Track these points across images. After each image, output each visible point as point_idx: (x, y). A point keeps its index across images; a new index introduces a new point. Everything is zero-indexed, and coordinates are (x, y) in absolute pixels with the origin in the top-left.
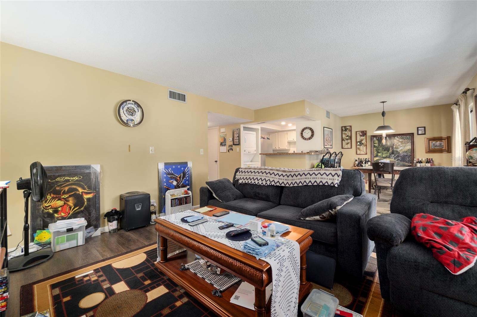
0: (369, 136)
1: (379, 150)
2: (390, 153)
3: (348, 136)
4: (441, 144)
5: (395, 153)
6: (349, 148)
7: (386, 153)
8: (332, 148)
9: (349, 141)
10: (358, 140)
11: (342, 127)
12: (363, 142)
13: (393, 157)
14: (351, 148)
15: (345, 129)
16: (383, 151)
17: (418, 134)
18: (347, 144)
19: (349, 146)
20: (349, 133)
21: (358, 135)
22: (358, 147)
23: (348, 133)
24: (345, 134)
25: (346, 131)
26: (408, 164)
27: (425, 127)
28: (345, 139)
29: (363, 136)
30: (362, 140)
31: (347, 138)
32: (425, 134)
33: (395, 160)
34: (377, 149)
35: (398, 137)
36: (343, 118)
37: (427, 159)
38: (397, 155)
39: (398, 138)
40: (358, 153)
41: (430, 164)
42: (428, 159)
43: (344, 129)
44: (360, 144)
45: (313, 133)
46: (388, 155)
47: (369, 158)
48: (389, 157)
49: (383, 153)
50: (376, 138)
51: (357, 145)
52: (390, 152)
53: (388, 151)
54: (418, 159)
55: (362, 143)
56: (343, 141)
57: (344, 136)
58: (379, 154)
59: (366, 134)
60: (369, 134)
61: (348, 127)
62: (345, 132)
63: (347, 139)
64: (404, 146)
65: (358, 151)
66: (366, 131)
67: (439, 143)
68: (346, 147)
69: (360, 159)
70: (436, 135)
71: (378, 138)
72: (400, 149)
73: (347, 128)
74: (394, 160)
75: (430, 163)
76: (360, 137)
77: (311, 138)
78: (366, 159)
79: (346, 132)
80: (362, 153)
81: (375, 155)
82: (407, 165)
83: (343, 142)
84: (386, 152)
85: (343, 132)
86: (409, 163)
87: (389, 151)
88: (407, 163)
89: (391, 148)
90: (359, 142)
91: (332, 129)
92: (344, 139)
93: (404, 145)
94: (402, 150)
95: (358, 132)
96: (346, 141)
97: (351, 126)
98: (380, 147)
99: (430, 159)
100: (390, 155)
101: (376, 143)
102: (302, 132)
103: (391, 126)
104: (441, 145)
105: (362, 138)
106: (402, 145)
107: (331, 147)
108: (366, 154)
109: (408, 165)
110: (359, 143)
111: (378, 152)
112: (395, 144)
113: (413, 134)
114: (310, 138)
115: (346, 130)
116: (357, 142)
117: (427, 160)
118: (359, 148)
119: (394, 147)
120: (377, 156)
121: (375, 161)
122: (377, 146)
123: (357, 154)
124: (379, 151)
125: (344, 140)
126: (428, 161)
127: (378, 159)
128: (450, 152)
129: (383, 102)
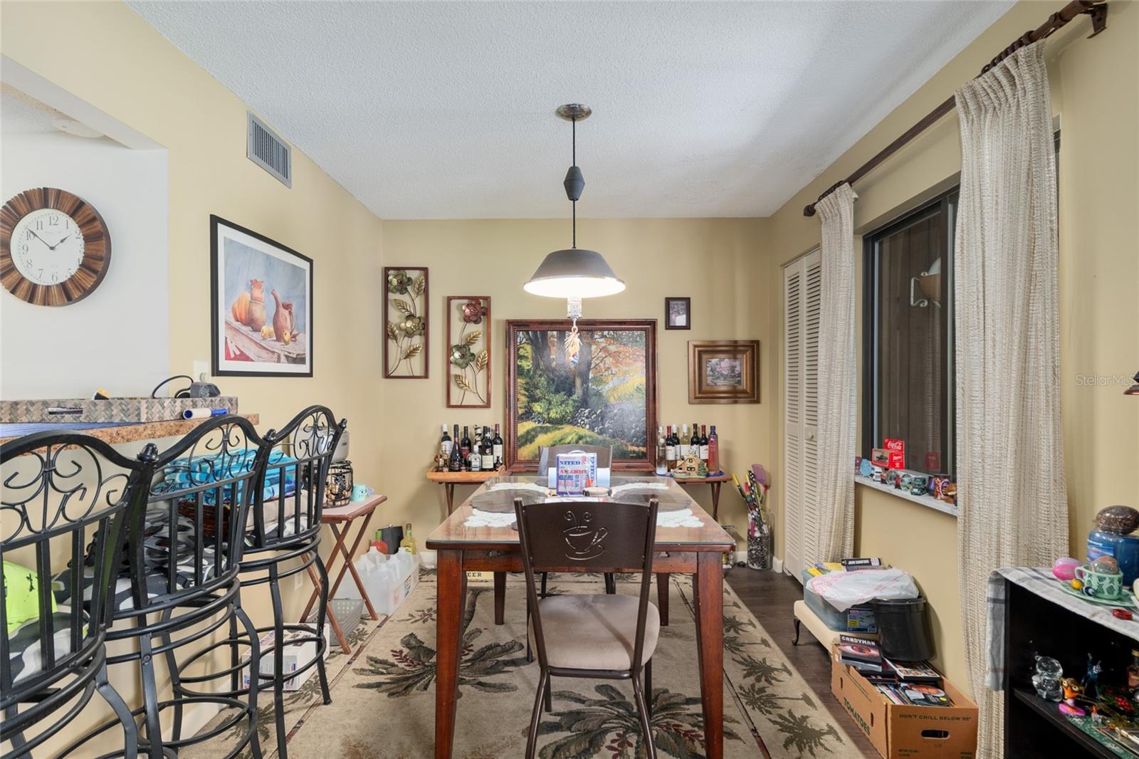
0: (498, 322)
1: (537, 388)
2: (573, 400)
3: (411, 317)
4: (733, 368)
5: (593, 400)
6: (415, 375)
7: (562, 402)
8: (310, 375)
9: (417, 341)
10: (455, 341)
11: (387, 269)
12: (477, 348)
13: (587, 418)
14: (426, 376)
15: (401, 283)
16: (549, 391)
17: (669, 326)
18: (409, 355)
19: (416, 364)
20: (419, 301)
21: (455, 315)
22: (455, 370)
23: (412, 300)
24: (401, 305)
25: (402, 293)
26: (636, 449)
27: (688, 300)
28: (400, 329)
29: (476, 322)
30: (470, 341)
31: (409, 324)
32: (687, 327)
33: (593, 431)
34: (527, 383)
35: (606, 333)
36: (391, 227)
37: (695, 426)
38: (598, 413)
39: (603, 336)
40: (453, 402)
41: (706, 447)
42: (699, 426)
43: (395, 282)
44: (463, 356)
45: (96, 248)
46: (569, 409)
47: (497, 426)
48: (573, 418)
49: (550, 404)
50: (527, 332)
51: (449, 363)
52: (575, 397)
53: (570, 393)
54: (669, 428)
55: (473, 355)
56: (390, 341)
57: (395, 316)
58: (537, 407)
59: (486, 312)
60: (500, 313)
61: (413, 275)
62: (397, 296)
63: (409, 334)
64: (626, 372)
65: (454, 388)
66: (487, 299)
67: (727, 365)
68: (403, 369)
69: (461, 430)
70: (720, 334)
71: (535, 332)
72: (611, 385)
73: (409, 279)
74: (590, 433)
75: (706, 444)
76: (462, 324)
77: (87, 292)
78: (486, 430)
79: (405, 298)
80: (471, 399)
81: (521, 411)
82: (631, 452)
83: (391, 343)
84: (561, 396)
85: (391, 296)
86: (638, 446)
87: (571, 396)
88: (632, 445)
89: (578, 382)
90: (459, 348)
91: (311, 261)
92: (393, 332)
93: (625, 368)
94: (614, 389)
95: (454, 303)
96: (405, 343)
97: (425, 270)
98: (540, 376)
99: (704, 427)
100: (577, 409)
101: (527, 358)
104: (733, 371)
105: (472, 328)
106: (616, 367)
107: (304, 369)
108: (488, 405)
109: (634, 452)
110: (457, 355)
111: (533, 399)
112: (593, 366)
113: (653, 323)
114: (70, 292)
115: (402, 288)
116: (449, 350)
117: (695, 433)
118: (457, 377)
119: (591, 376)
120: (528, 414)
121: (522, 436)
122: (529, 371)
123: (449, 406)
124: (538, 391)
125: (395, 338)
126: (700, 435)
127: (534, 429)
128: (758, 401)
129: (573, 113)
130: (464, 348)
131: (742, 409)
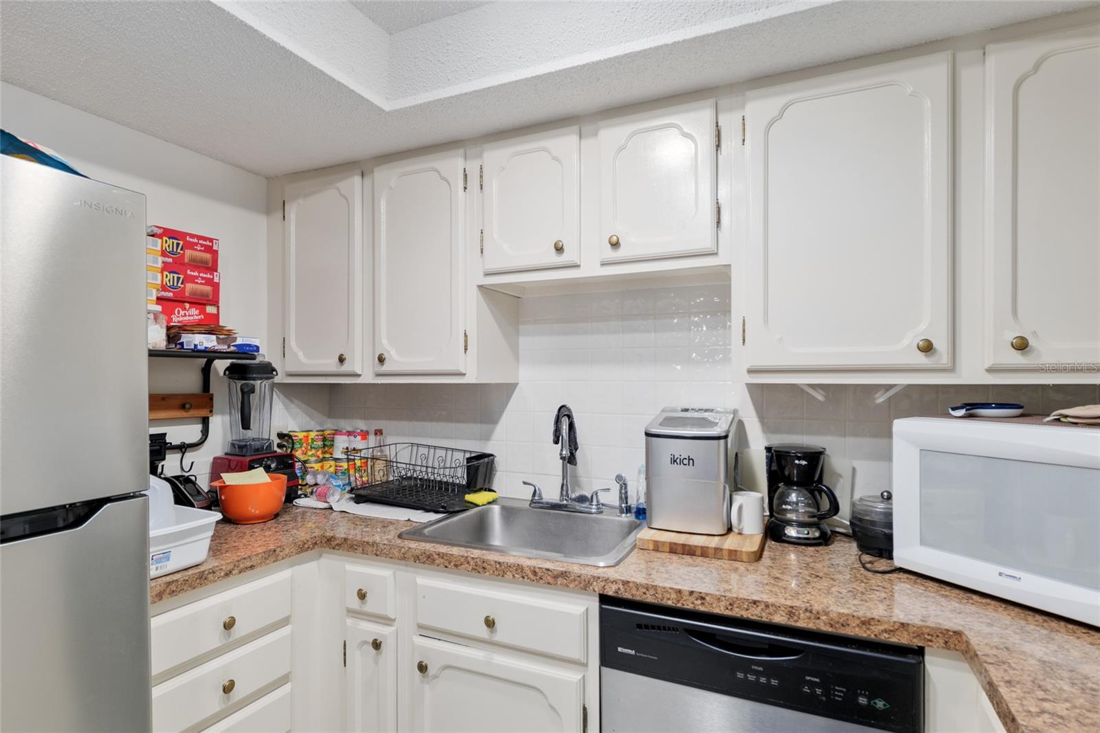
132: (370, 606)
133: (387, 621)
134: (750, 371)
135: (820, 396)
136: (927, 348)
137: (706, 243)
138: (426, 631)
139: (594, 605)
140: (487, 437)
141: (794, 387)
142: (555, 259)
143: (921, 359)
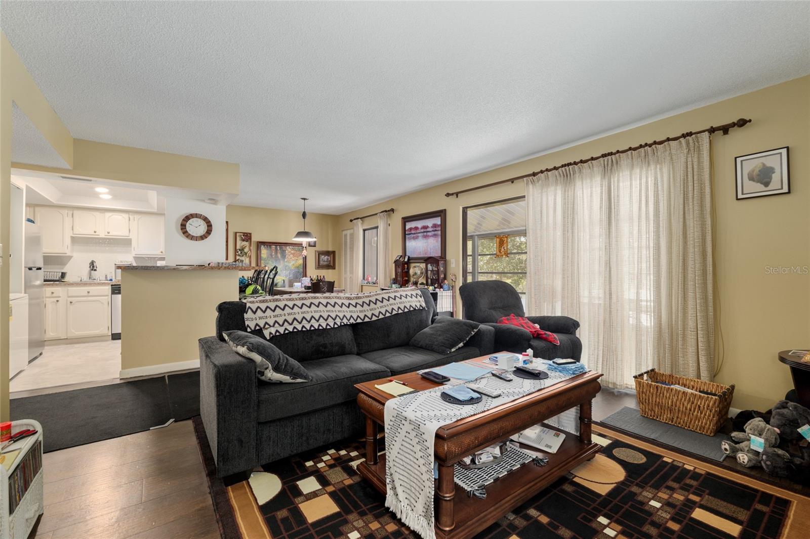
0: (254, 242)
4: (328, 259)
10: (238, 247)
12: (246, 250)
17: (310, 246)
21: (238, 238)
22: (238, 257)
29: (246, 241)
30: (244, 247)
32: (315, 246)
34: (265, 262)
37: (318, 276)
39: (289, 248)
44: (241, 253)
45: (209, 228)
50: (264, 245)
51: (236, 255)
54: (310, 277)
55: (245, 252)
59: (250, 239)
60: (255, 239)
64: (297, 260)
66: (250, 234)
67: (326, 258)
70: (325, 249)
71: (267, 245)
72: (292, 263)
76: (241, 242)
77: (206, 238)
89: (282, 262)
90: (239, 249)
93: (297, 258)
94: (293, 265)
95: (238, 234)
97: (227, 222)
98: (269, 260)
99: (320, 276)
102: (184, 222)
103: (312, 233)
105: (245, 243)
106: (294, 258)
110: (239, 252)
112: (286, 257)
114: (203, 237)
116: (236, 250)
117: (318, 278)
118: (239, 260)
122: (265, 258)
126: (319, 279)
128: (335, 269)
129: (304, 199)
130: (242, 250)
131: (330, 271)
132: (54, 295)
133: (59, 297)
134: (136, 255)
135: (147, 258)
136: (162, 252)
137: (128, 235)
138: (69, 297)
139: (110, 287)
140: (63, 269)
141: (143, 257)
142: (95, 234)
143: (161, 254)
